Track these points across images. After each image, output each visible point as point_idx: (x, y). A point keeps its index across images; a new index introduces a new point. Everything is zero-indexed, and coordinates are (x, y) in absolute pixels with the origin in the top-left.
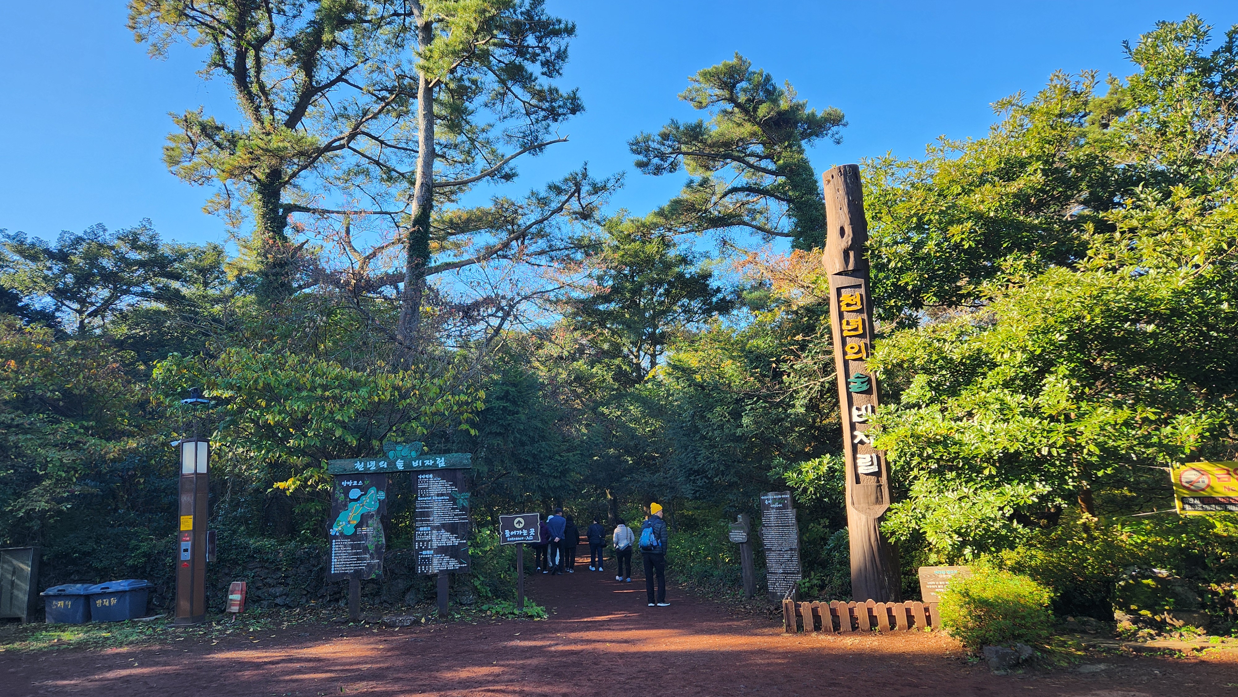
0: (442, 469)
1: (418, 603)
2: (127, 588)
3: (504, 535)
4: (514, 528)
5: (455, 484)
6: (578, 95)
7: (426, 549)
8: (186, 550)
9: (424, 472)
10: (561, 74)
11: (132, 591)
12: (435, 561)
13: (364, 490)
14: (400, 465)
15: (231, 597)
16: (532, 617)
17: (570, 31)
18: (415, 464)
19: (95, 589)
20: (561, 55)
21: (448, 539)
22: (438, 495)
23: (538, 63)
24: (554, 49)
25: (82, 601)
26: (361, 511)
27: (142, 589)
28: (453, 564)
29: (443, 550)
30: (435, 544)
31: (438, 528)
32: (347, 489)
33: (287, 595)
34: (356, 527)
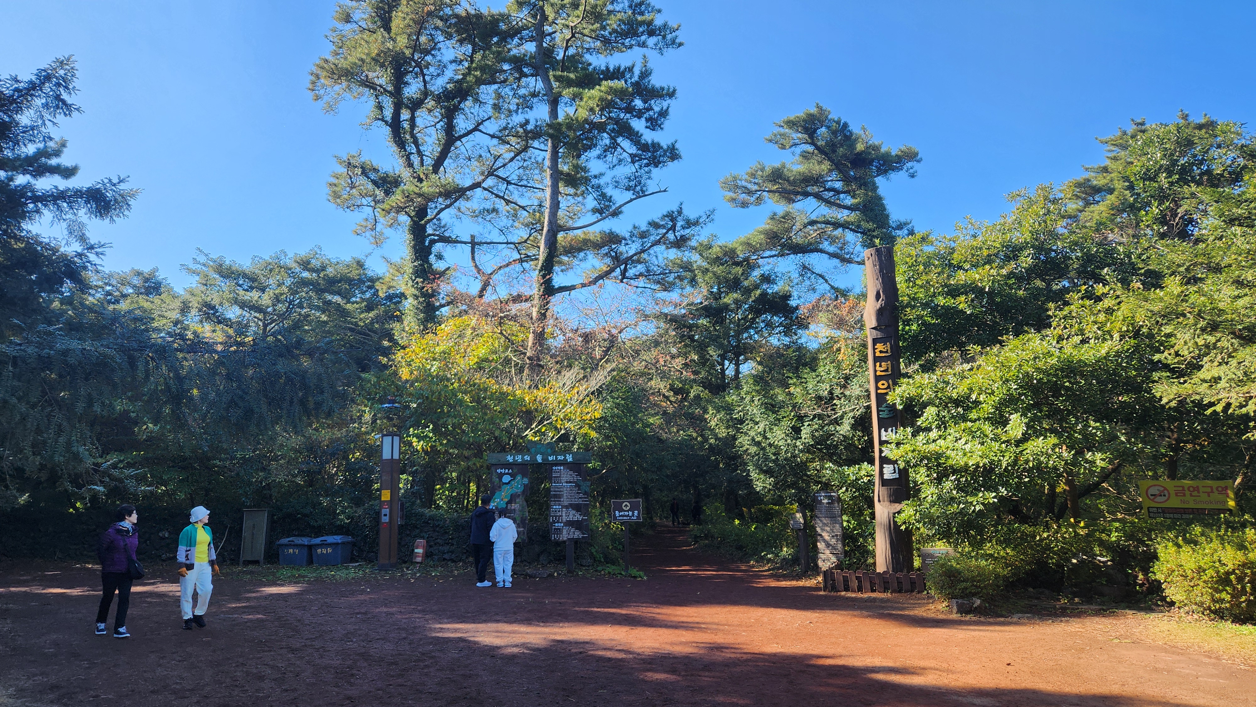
0: (570, 463)
1: (549, 563)
2: (340, 541)
3: (615, 515)
4: (621, 510)
5: (579, 475)
6: (677, 146)
7: (558, 522)
8: (385, 515)
9: (556, 465)
10: (662, 129)
11: (343, 543)
12: (565, 532)
13: (513, 476)
14: (539, 458)
15: (416, 551)
16: (635, 577)
17: (672, 94)
18: (550, 458)
19: (317, 541)
20: (664, 114)
21: (575, 516)
22: (567, 482)
23: (643, 119)
24: (657, 109)
25: (305, 551)
26: (511, 492)
27: (348, 543)
28: (577, 534)
29: (570, 523)
30: (565, 519)
31: (567, 507)
32: (501, 476)
33: (452, 552)
34: (507, 503)
